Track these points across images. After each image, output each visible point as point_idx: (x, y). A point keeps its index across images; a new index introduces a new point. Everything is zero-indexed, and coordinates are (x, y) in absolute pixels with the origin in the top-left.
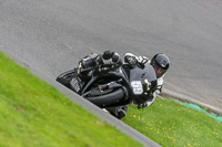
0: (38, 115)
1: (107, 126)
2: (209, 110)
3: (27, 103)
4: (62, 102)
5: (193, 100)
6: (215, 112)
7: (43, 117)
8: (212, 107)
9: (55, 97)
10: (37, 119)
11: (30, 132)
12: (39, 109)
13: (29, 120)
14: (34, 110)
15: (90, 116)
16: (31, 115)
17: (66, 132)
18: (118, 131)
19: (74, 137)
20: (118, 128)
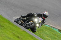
0: (5, 28)
1: (24, 31)
2: (51, 27)
3: (2, 25)
4: (11, 24)
5: (47, 24)
6: (53, 27)
7: (6, 29)
8: (52, 26)
9: (9, 23)
10: (4, 29)
11: (2, 33)
12: (5, 26)
13: (2, 29)
14: (4, 27)
15: (19, 28)
16: (3, 28)
17: (12, 33)
18: (27, 32)
19: (14, 34)
20: (27, 31)
